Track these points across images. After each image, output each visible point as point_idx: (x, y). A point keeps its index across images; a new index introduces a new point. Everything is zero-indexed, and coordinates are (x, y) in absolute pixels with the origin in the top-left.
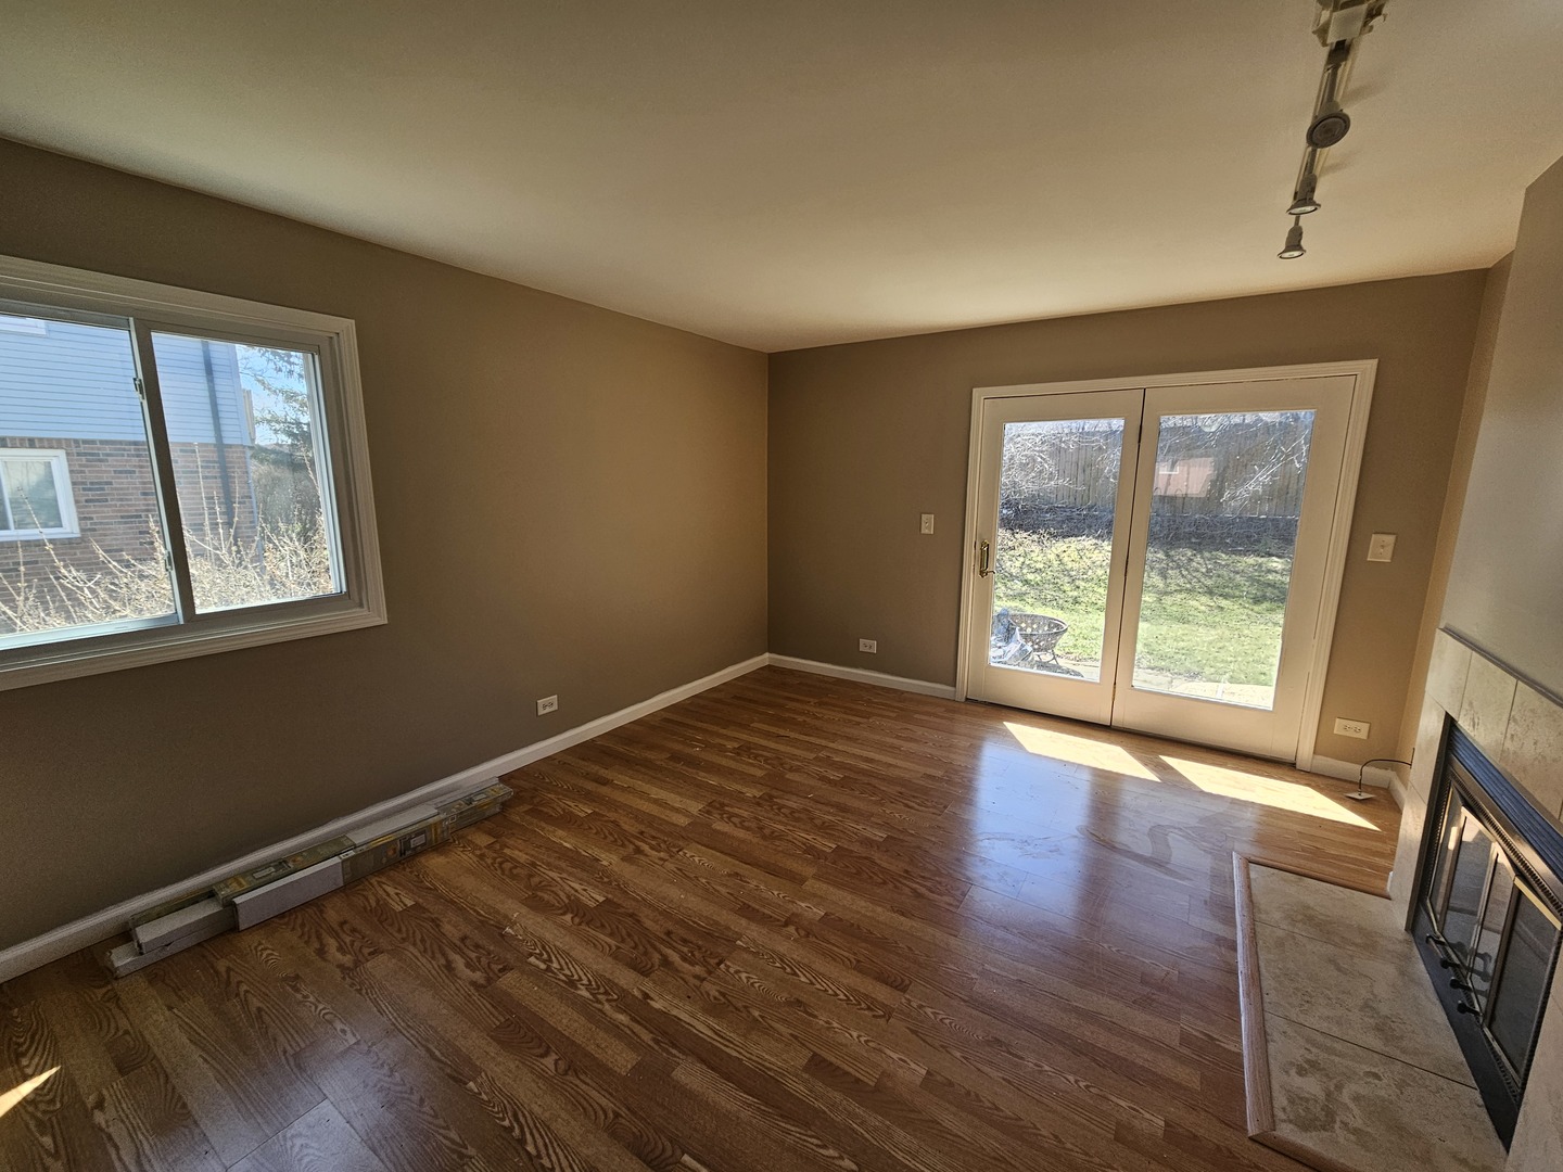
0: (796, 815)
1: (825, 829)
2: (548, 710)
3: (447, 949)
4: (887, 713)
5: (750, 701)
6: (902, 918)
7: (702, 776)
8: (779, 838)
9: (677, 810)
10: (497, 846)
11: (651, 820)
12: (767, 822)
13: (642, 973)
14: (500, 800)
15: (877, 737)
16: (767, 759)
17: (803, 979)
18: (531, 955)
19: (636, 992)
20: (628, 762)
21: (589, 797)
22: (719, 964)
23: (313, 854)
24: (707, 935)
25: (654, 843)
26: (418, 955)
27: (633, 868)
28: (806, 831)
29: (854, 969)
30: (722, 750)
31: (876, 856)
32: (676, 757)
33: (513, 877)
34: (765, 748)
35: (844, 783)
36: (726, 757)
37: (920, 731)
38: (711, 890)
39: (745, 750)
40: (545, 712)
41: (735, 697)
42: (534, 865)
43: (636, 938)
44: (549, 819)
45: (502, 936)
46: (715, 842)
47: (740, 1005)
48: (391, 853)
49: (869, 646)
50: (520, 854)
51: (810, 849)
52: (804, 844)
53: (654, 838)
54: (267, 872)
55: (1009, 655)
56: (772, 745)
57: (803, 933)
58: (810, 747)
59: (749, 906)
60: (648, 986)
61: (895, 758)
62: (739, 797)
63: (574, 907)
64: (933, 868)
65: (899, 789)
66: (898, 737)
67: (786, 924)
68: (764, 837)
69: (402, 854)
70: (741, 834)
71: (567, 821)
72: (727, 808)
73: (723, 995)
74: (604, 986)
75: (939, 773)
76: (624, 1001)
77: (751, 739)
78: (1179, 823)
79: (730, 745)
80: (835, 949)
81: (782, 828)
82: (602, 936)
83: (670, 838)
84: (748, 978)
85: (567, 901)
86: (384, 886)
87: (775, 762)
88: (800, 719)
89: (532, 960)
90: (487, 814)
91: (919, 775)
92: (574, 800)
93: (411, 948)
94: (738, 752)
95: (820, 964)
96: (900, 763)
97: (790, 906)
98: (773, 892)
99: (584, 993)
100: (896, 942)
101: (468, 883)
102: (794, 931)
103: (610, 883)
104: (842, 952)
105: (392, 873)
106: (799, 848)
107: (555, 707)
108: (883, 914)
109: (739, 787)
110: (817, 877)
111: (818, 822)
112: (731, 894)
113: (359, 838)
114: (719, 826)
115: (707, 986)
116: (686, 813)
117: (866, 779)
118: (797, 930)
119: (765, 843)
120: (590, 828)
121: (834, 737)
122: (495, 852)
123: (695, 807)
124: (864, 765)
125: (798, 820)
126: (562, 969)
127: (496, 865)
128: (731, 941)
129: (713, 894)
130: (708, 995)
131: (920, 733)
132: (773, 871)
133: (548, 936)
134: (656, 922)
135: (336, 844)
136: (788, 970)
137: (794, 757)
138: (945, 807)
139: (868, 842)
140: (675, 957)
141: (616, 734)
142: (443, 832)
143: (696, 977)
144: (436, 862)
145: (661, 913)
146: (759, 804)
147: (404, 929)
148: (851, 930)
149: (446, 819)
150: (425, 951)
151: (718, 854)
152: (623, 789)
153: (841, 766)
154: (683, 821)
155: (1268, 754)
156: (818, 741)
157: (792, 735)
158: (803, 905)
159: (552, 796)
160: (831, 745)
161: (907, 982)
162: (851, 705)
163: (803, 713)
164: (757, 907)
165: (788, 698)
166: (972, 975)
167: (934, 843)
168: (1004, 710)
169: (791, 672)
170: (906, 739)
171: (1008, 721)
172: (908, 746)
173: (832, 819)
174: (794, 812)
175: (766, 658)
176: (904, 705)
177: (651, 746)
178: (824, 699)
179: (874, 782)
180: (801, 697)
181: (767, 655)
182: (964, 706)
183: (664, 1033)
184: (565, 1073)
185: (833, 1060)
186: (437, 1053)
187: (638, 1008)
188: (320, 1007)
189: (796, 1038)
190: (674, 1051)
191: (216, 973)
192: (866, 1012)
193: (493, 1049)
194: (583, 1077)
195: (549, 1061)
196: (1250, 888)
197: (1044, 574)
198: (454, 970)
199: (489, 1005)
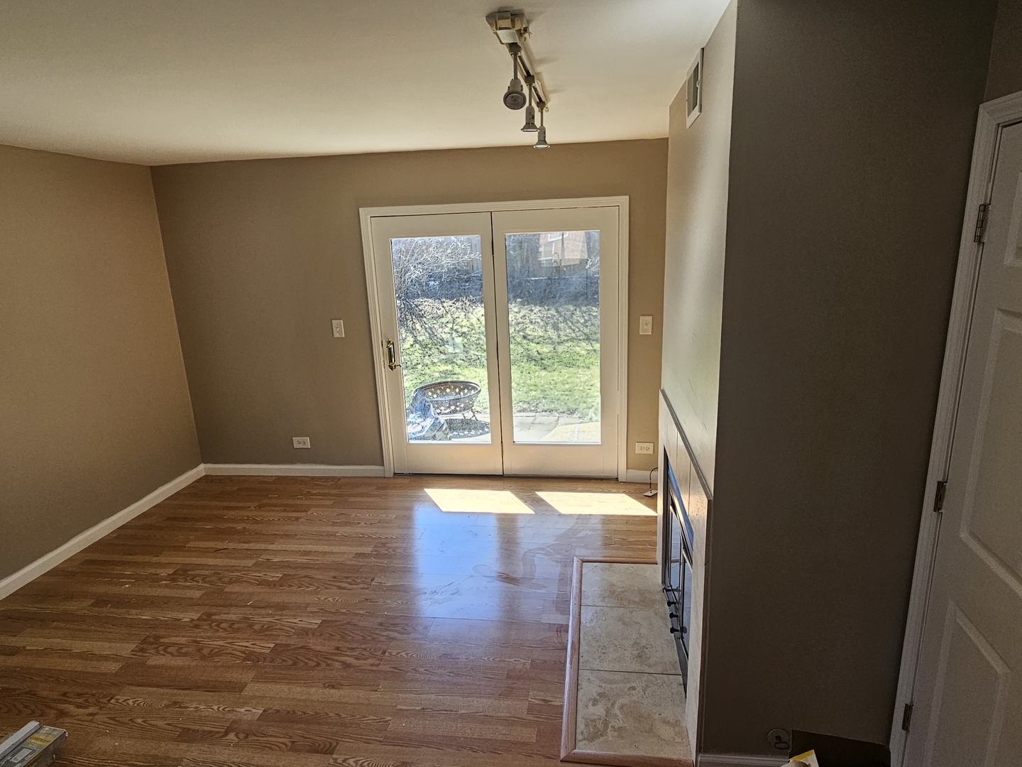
0: (235, 626)
1: (265, 631)
4: (322, 502)
5: (185, 519)
6: (332, 691)
7: (134, 614)
8: (219, 654)
9: (106, 658)
11: (76, 678)
12: (206, 642)
15: (315, 529)
16: (204, 579)
20: (40, 621)
25: (80, 700)
28: (247, 640)
30: (154, 580)
31: (311, 643)
32: (101, 601)
34: (202, 566)
35: (284, 581)
36: (161, 586)
37: (354, 514)
38: (148, 727)
39: (183, 573)
41: (169, 519)
46: (150, 678)
49: (303, 442)
51: (250, 656)
52: (243, 652)
53: (80, 695)
55: (426, 429)
56: (210, 561)
57: (241, 736)
58: (249, 554)
59: (189, 729)
61: (330, 545)
62: (176, 625)
64: (360, 638)
65: (333, 574)
66: (334, 524)
67: (226, 733)
68: (203, 658)
70: (179, 661)
72: (162, 640)
75: (368, 550)
77: (187, 560)
78: (543, 544)
79: (164, 573)
80: (272, 739)
81: (223, 643)
87: (213, 579)
88: (239, 527)
91: (351, 556)
94: (173, 578)
96: (335, 549)
97: (230, 715)
98: (213, 708)
100: (327, 714)
102: (234, 737)
104: (281, 740)
106: (238, 657)
108: (316, 693)
109: (176, 616)
110: (256, 680)
111: (257, 627)
112: (170, 725)
114: (155, 660)
116: (116, 658)
117: (302, 573)
118: (236, 735)
119: (204, 663)
121: (274, 537)
123: (126, 649)
124: (301, 560)
125: (238, 630)
129: (151, 730)
131: (353, 515)
132: (213, 688)
137: (232, 569)
138: (373, 580)
139: (305, 632)
146: (197, 626)
148: (287, 717)
151: (155, 689)
152: (39, 653)
153: (282, 565)
154: (113, 667)
155: (604, 474)
156: (258, 546)
157: (231, 546)
158: (242, 710)
160: (271, 547)
161: (334, 744)
162: (290, 502)
163: (243, 521)
164: (197, 727)
165: (225, 508)
166: (388, 718)
167: (362, 615)
168: (425, 478)
169: (229, 479)
170: (341, 524)
171: (428, 487)
172: (341, 531)
173: (271, 619)
174: (233, 624)
175: (201, 470)
176: (340, 491)
177: (70, 597)
178: (265, 501)
179: (311, 573)
180: (233, 504)
181: (202, 466)
182: (392, 481)
196: (581, 582)
197: (469, 337)
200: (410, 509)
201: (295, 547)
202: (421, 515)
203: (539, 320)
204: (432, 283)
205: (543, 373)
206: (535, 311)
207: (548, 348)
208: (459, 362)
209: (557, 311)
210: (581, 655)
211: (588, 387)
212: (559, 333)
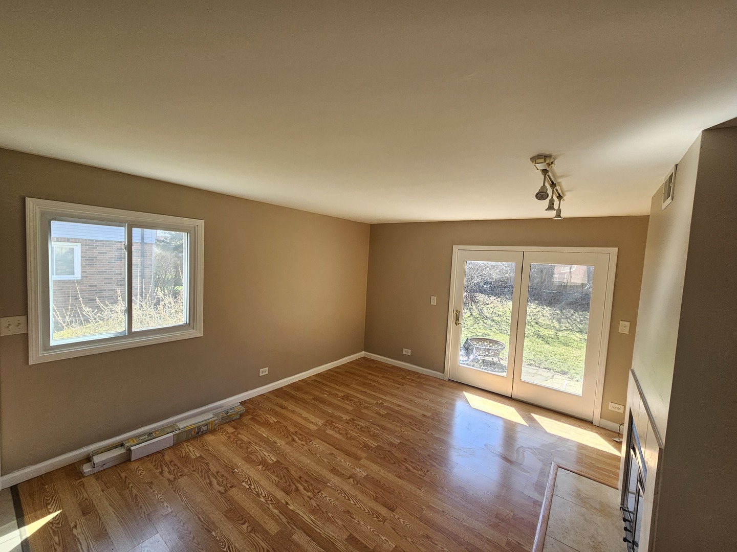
0: (363, 429)
1: (374, 437)
3: (211, 476)
4: (411, 384)
5: (355, 374)
6: (399, 479)
7: (326, 408)
8: (354, 439)
9: (312, 423)
10: (236, 433)
11: (301, 427)
12: (350, 431)
13: (287, 494)
14: (239, 413)
15: (405, 395)
16: (355, 402)
17: (352, 502)
18: (243, 481)
19: (283, 501)
20: (295, 399)
21: (276, 414)
22: (318, 493)
23: (162, 431)
24: (316, 480)
25: (300, 437)
26: (199, 477)
27: (290, 447)
28: (366, 437)
29: (374, 500)
30: (336, 396)
31: (394, 451)
32: (316, 399)
33: (241, 447)
34: (355, 397)
35: (386, 416)
36: (338, 400)
37: (425, 394)
38: (321, 460)
39: (346, 397)
40: (263, 374)
41: (346, 372)
42: (250, 443)
43: (287, 478)
44: (258, 423)
45: (233, 473)
46: (326, 439)
47: (324, 510)
48: (193, 433)
49: (407, 352)
50: (245, 438)
51: (366, 445)
52: (364, 443)
53: (301, 434)
54: (144, 437)
55: (470, 360)
56: (358, 396)
57: (355, 482)
58: (375, 398)
59: (336, 469)
60: (288, 499)
61: (411, 405)
62: (340, 419)
63: (263, 463)
64: (417, 458)
65: (410, 420)
66: (415, 396)
67: (349, 478)
68: (347, 438)
69: (197, 434)
70: (337, 436)
71: (266, 424)
72: (334, 424)
73: (318, 505)
74: (271, 497)
75: (429, 414)
76: (278, 504)
77: (349, 392)
78: (532, 446)
79: (341, 394)
80: (368, 490)
82: (273, 476)
83: (306, 435)
84: (329, 500)
85: (261, 460)
86: (189, 447)
87: (358, 404)
88: (373, 384)
89: (244, 484)
90: (234, 418)
91: (420, 415)
92: (270, 415)
93: (197, 475)
94: (343, 398)
95: (361, 497)
96: (413, 408)
97: (353, 470)
98: (345, 462)
99: (262, 500)
100: (394, 490)
101: (222, 448)
102: (352, 481)
103: (280, 453)
104: (371, 492)
105: (192, 442)
106: (361, 444)
107: (267, 373)
108: (392, 477)
109: (340, 414)
110: (367, 458)
111: (371, 433)
112: (329, 463)
113: (181, 425)
114: (329, 432)
115: (312, 501)
116: (316, 425)
117: (396, 415)
118: (353, 481)
119: (347, 441)
120: (275, 428)
121: (386, 393)
122: (235, 436)
123: (320, 422)
124: (396, 408)
125: (363, 431)
126: (255, 489)
127: (234, 442)
128: (325, 483)
129: (321, 462)
130: (312, 505)
132: (348, 454)
133: (251, 474)
134: (296, 472)
135: (172, 427)
136: (347, 498)
137: (367, 402)
138: (428, 431)
139: (391, 444)
140: (301, 488)
141: (293, 386)
142: (215, 425)
143: (309, 497)
144: (210, 438)
145: (298, 469)
146: (348, 423)
147: (195, 467)
148: (376, 483)
149: (216, 420)
150: (202, 476)
151: (326, 444)
152: (291, 411)
153: (387, 408)
154: (314, 428)
155: (581, 416)
156: (378, 395)
157: (368, 391)
158: (358, 470)
159: (262, 413)
160: (384, 397)
162: (397, 379)
163: (374, 381)
164: (339, 469)
165: (369, 374)
166: (423, 507)
167: (420, 447)
168: (465, 386)
169: (373, 361)
170: (418, 397)
171: (466, 392)
172: (418, 400)
173: (378, 432)
175: (363, 354)
176: (420, 380)
177: (306, 393)
178: (386, 375)
179: (400, 416)
180: (375, 374)
181: (363, 352)
182: (447, 383)
183: (292, 519)
184: (250, 532)
185: (358, 537)
186: (202, 519)
187: (283, 508)
188: (159, 496)
189: (344, 526)
190: (294, 527)
191: (121, 478)
192: (375, 519)
193: (224, 519)
194: (257, 534)
195: (245, 526)
196: (555, 479)
197: (502, 317)
198: (212, 485)
199: (224, 501)
200: (454, 400)
201: (395, 401)
202: (459, 405)
203: (549, 315)
204: (485, 286)
205: (547, 346)
206: (547, 309)
207: (552, 332)
208: (494, 330)
209: (561, 312)
210: (548, 526)
211: (578, 361)
212: (561, 324)
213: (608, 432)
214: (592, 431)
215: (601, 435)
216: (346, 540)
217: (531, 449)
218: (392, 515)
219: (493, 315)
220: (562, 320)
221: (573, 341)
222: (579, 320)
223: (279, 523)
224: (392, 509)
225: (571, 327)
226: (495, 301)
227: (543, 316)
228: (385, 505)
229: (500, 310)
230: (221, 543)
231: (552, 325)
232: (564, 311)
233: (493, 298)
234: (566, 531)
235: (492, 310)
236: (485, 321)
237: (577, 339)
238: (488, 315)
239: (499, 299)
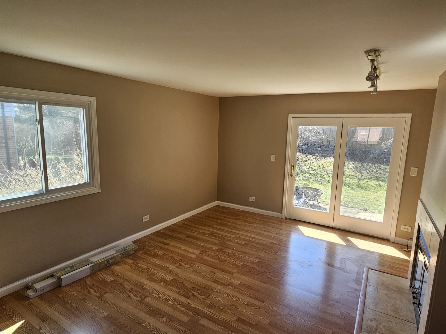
0: (230, 255)
1: (239, 259)
2: (146, 220)
4: (259, 222)
5: (214, 218)
6: (263, 284)
7: (198, 242)
8: (225, 261)
9: (191, 253)
10: (136, 263)
11: (183, 256)
12: (221, 257)
13: (187, 298)
14: (134, 249)
15: (256, 230)
16: (219, 237)
17: (234, 299)
18: (153, 293)
19: (186, 302)
20: (173, 238)
21: (161, 248)
22: (209, 295)
24: (205, 288)
25: (185, 263)
26: (119, 293)
27: (180, 270)
28: (233, 259)
29: (249, 297)
30: (204, 234)
31: (255, 267)
32: (188, 236)
33: (143, 272)
34: (218, 234)
35: (245, 245)
36: (206, 236)
37: (270, 228)
38: (205, 276)
39: (211, 234)
40: (145, 221)
41: (206, 216)
42: (148, 269)
43: (184, 289)
44: (150, 255)
45: (143, 288)
46: (204, 262)
47: (217, 306)
48: (103, 265)
49: (253, 199)
50: (143, 266)
51: (234, 265)
52: (233, 263)
53: (185, 261)
55: (300, 203)
56: (221, 233)
57: (234, 288)
58: (234, 233)
59: (217, 280)
60: (189, 301)
61: (261, 237)
62: (211, 249)
63: (163, 280)
64: (273, 270)
65: (263, 247)
66: (262, 230)
67: (229, 285)
68: (220, 261)
69: (106, 265)
70: (213, 260)
71: (156, 256)
72: (207, 252)
73: (212, 303)
74: (176, 301)
75: (276, 242)
76: (183, 305)
77: (213, 231)
78: (350, 258)
79: (207, 233)
80: (243, 292)
81: (226, 258)
82: (173, 288)
83: (191, 262)
84: (218, 299)
85: (161, 279)
87: (222, 238)
88: (229, 224)
89: (154, 294)
90: (130, 254)
91: (269, 243)
92: (157, 250)
93: (116, 291)
94: (209, 235)
95: (239, 296)
96: (263, 239)
97: (230, 280)
98: (224, 277)
99: (171, 303)
100: (262, 290)
101: (129, 274)
102: (231, 287)
103: (173, 274)
104: (246, 293)
105: (104, 271)
106: (231, 264)
107: (148, 219)
108: (258, 283)
109: (211, 246)
110: (237, 273)
111: (237, 257)
112: (211, 277)
113: (93, 260)
114: (205, 258)
115: (206, 301)
116: (194, 254)
117: (252, 244)
118: (232, 287)
119: (220, 263)
120: (164, 258)
121: (241, 230)
122: (135, 265)
123: (197, 252)
124: (251, 239)
125: (230, 256)
126: (163, 297)
127: (137, 269)
128: (212, 290)
129: (206, 277)
130: (207, 303)
131: (270, 229)
132: (224, 271)
133: (157, 288)
134: (189, 284)
136: (230, 297)
137: (228, 237)
138: (277, 253)
139: (253, 263)
140: (196, 294)
141: (167, 228)
142: (118, 259)
143: (203, 299)
144: (117, 268)
145: (190, 282)
146: (217, 251)
147: (113, 287)
148: (249, 287)
149: (118, 255)
150: (121, 292)
151: (206, 266)
152: (173, 246)
153: (244, 240)
154: (193, 256)
155: (381, 237)
156: (236, 232)
157: (227, 229)
158: (234, 280)
159: (150, 248)
160: (240, 233)
161: (265, 300)
162: (246, 219)
163: (230, 222)
164: (219, 281)
165: (225, 217)
167: (273, 263)
168: (298, 222)
170: (265, 231)
171: (299, 225)
172: (265, 233)
173: (241, 256)
174: (229, 254)
175: (216, 203)
176: (265, 220)
177: (180, 233)
178: (238, 218)
179: (255, 245)
180: (229, 217)
182: (285, 220)
183: (196, 313)
184: (169, 322)
185: (244, 318)
186: (132, 317)
187: (188, 307)
188: (94, 306)
189: (233, 313)
190: (199, 317)
191: (60, 298)
192: (253, 307)
193: (147, 316)
194: (174, 323)
195: (164, 319)
196: (368, 276)
197: (317, 171)
198: (131, 297)
199: (144, 306)
200: (291, 231)
201: (249, 235)
203: (352, 168)
204: (303, 147)
205: (352, 191)
206: (351, 164)
207: (355, 181)
208: (312, 181)
209: (362, 165)
210: (366, 302)
211: (376, 201)
212: (362, 175)
213: (400, 245)
214: (389, 246)
215: (395, 247)
216: (236, 320)
217: (350, 259)
218: (263, 305)
219: (310, 170)
220: (363, 171)
221: (371, 187)
222: (375, 171)
223: (188, 315)
224: (263, 302)
225: (369, 177)
226: (311, 159)
227: (348, 168)
228: (257, 299)
229: (316, 165)
230: (151, 329)
231: (355, 175)
232: (364, 164)
233: (309, 156)
234: (377, 304)
235: (309, 165)
236: (304, 175)
237: (374, 185)
238: (306, 170)
239: (314, 157)
